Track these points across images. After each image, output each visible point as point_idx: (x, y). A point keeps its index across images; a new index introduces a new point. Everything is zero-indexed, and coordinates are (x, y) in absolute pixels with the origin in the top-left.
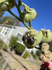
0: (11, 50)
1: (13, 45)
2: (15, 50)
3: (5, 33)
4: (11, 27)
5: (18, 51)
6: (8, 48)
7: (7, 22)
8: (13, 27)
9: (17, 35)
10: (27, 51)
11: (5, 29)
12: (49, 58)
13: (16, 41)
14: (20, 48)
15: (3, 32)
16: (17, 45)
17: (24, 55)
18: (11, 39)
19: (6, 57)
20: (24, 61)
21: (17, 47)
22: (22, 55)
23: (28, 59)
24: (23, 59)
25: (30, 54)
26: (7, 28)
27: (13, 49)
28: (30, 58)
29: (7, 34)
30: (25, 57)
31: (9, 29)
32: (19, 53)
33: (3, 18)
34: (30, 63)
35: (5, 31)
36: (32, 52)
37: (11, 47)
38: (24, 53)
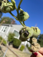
0: (9, 45)
1: (11, 40)
2: (12, 44)
3: (3, 31)
4: (8, 26)
5: (15, 45)
6: (7, 43)
7: (4, 22)
8: (10, 25)
9: (14, 32)
10: (23, 44)
11: (4, 27)
12: (38, 48)
13: (13, 37)
14: (17, 42)
15: (2, 30)
16: (14, 40)
17: (21, 48)
18: (9, 35)
19: (5, 51)
20: (21, 53)
21: (14, 42)
22: (19, 48)
23: (24, 51)
24: (20, 51)
25: (26, 47)
26: (5, 27)
27: (11, 44)
28: (25, 50)
29: (5, 31)
30: (21, 50)
31: (7, 27)
32: (16, 47)
33: (2, 18)
34: (26, 54)
35: (4, 29)
36: (27, 45)
37: (9, 42)
38: (20, 46)
